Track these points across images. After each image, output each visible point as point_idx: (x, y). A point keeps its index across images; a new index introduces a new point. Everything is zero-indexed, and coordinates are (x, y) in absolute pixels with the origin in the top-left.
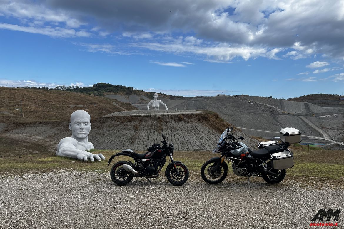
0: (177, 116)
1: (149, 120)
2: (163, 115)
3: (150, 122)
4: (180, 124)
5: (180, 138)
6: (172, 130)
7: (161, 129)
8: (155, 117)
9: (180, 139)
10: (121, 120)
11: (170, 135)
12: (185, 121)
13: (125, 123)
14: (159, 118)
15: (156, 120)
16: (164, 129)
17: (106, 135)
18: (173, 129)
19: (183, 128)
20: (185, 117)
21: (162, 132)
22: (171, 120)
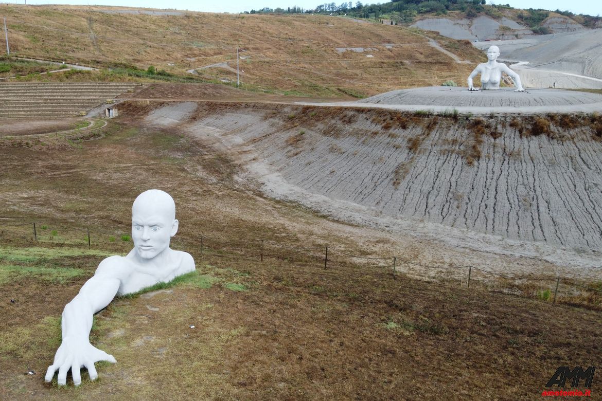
0: (530, 119)
1: (448, 128)
2: (492, 116)
3: (451, 132)
4: (534, 144)
5: (523, 184)
6: (507, 159)
7: (475, 154)
8: (467, 119)
9: (521, 188)
10: (384, 120)
11: (497, 172)
12: (552, 134)
13: (391, 131)
14: (478, 123)
15: (468, 129)
16: (483, 155)
17: (346, 154)
18: (510, 155)
19: (539, 156)
20: (556, 123)
21: (476, 163)
22: (509, 131)
